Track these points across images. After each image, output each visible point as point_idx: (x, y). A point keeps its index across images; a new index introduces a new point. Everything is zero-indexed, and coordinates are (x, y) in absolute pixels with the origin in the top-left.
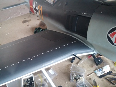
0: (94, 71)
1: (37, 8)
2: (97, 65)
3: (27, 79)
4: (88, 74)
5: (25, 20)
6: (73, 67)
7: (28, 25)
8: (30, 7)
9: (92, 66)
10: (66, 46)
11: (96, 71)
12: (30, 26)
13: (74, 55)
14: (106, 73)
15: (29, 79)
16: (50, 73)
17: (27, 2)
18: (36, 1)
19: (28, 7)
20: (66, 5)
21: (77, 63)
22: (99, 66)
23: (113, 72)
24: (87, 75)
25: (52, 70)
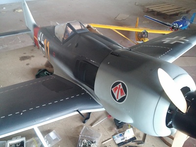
0: (113, 136)
1: (42, 42)
2: (118, 128)
3: (16, 145)
4: (104, 140)
5: (25, 55)
6: (84, 130)
7: (28, 64)
8: (34, 38)
9: (111, 129)
10: (70, 99)
11: (115, 136)
12: (30, 66)
13: (78, 111)
14: (127, 139)
15: (19, 144)
16: (50, 137)
17: (30, 31)
18: (43, 33)
19: (31, 37)
20: (76, 47)
21: (92, 125)
22: (121, 129)
23: (137, 139)
24: (102, 141)
25: (54, 132)
